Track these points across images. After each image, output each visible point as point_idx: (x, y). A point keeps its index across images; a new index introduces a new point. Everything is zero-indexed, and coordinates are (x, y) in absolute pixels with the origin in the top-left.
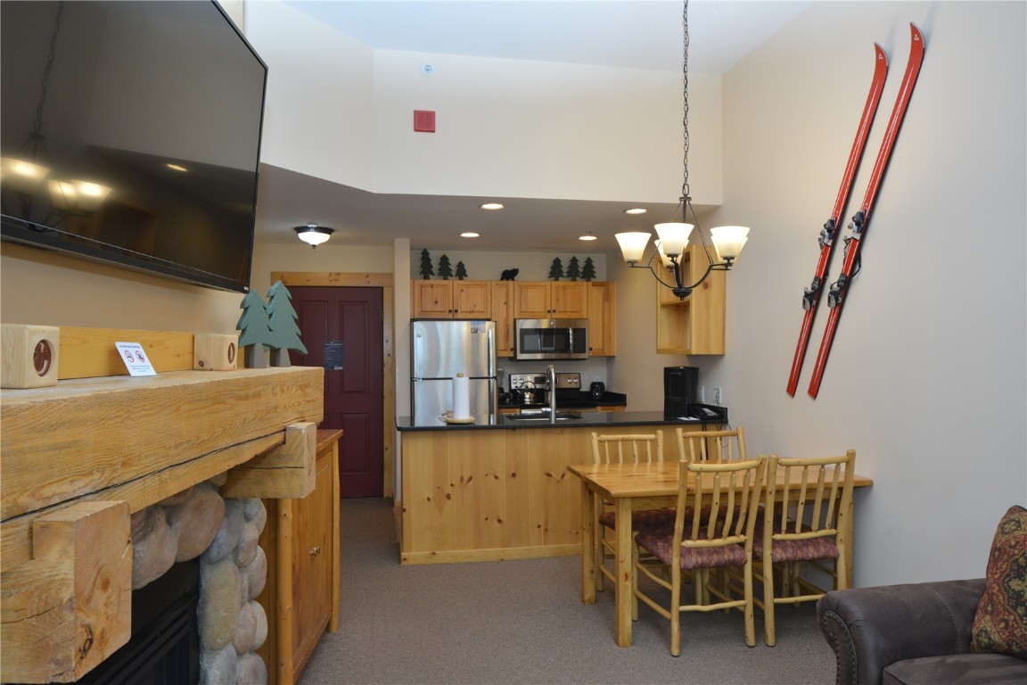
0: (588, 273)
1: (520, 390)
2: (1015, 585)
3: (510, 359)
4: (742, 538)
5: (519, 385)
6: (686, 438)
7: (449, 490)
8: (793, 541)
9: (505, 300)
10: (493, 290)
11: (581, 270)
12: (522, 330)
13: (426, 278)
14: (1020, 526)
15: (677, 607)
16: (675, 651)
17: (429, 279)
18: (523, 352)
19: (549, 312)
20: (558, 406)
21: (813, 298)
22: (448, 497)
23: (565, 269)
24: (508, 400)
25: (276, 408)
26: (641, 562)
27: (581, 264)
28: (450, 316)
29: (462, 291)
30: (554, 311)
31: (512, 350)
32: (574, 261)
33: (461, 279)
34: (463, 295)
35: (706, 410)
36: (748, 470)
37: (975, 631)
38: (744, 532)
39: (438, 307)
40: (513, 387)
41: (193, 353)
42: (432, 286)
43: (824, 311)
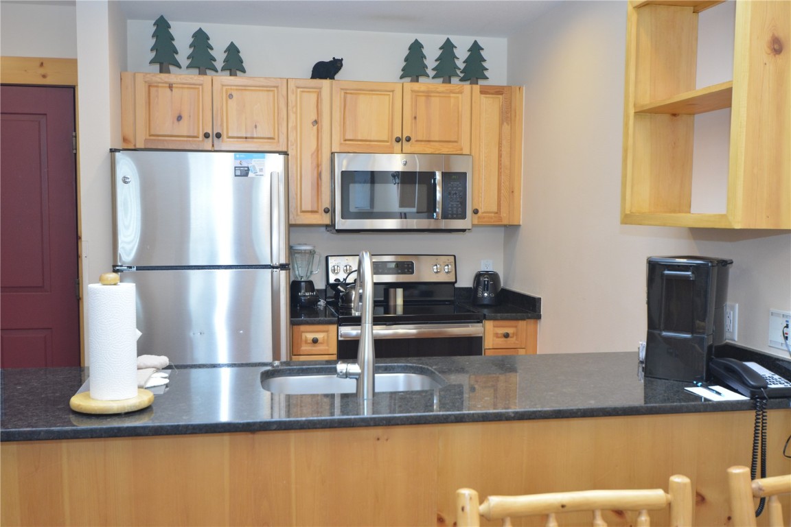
0: (475, 69)
1: (345, 285)
3: (327, 226)
5: (341, 276)
9: (314, 117)
10: (292, 98)
11: (460, 64)
12: (345, 175)
13: (162, 70)
17: (168, 72)
19: (398, 140)
23: (431, 62)
24: (322, 303)
27: (462, 54)
28: (207, 144)
29: (231, 96)
30: (408, 139)
31: (326, 211)
32: (448, 47)
33: (231, 74)
34: (232, 104)
39: (183, 128)
40: (332, 281)
42: (171, 87)
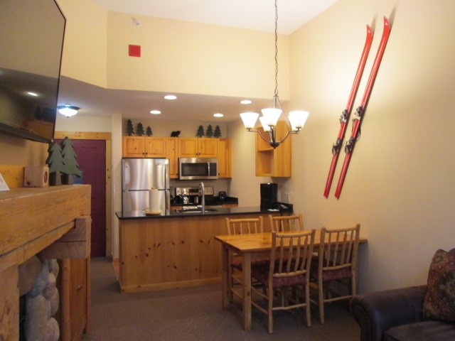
0: (218, 133)
1: (181, 196)
2: (442, 287)
3: (176, 179)
4: (304, 271)
5: (181, 194)
6: (274, 220)
7: (147, 251)
8: (332, 271)
9: (173, 148)
10: (167, 142)
11: (213, 132)
12: (183, 164)
13: (130, 135)
14: (442, 259)
15: (272, 308)
16: (271, 331)
18: (183, 175)
19: (197, 154)
20: (206, 204)
21: (337, 148)
22: (147, 255)
23: (205, 131)
25: (72, 208)
26: (253, 286)
27: (214, 129)
28: (143, 156)
29: (150, 142)
30: (200, 154)
31: (177, 174)
32: (210, 127)
33: (149, 136)
34: (151, 145)
35: (282, 206)
36: (307, 236)
37: (424, 310)
38: (305, 268)
39: (137, 151)
40: (178, 194)
41: (24, 177)
42: (133, 140)
43: (343, 154)
